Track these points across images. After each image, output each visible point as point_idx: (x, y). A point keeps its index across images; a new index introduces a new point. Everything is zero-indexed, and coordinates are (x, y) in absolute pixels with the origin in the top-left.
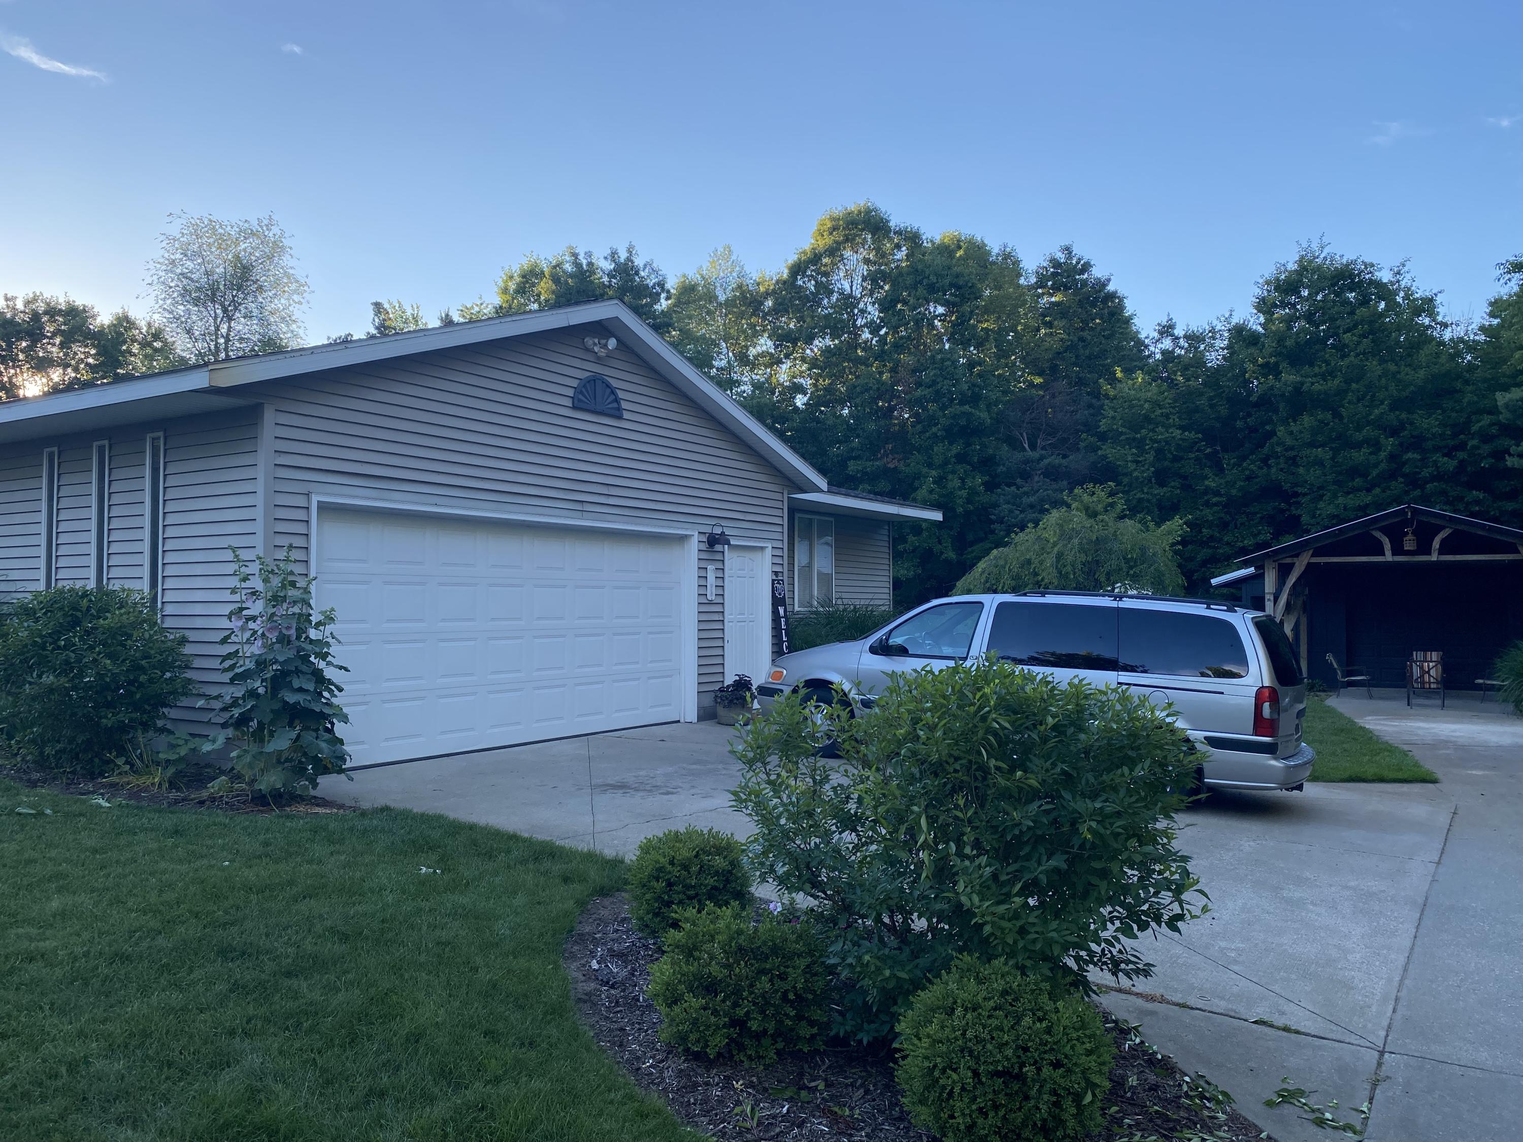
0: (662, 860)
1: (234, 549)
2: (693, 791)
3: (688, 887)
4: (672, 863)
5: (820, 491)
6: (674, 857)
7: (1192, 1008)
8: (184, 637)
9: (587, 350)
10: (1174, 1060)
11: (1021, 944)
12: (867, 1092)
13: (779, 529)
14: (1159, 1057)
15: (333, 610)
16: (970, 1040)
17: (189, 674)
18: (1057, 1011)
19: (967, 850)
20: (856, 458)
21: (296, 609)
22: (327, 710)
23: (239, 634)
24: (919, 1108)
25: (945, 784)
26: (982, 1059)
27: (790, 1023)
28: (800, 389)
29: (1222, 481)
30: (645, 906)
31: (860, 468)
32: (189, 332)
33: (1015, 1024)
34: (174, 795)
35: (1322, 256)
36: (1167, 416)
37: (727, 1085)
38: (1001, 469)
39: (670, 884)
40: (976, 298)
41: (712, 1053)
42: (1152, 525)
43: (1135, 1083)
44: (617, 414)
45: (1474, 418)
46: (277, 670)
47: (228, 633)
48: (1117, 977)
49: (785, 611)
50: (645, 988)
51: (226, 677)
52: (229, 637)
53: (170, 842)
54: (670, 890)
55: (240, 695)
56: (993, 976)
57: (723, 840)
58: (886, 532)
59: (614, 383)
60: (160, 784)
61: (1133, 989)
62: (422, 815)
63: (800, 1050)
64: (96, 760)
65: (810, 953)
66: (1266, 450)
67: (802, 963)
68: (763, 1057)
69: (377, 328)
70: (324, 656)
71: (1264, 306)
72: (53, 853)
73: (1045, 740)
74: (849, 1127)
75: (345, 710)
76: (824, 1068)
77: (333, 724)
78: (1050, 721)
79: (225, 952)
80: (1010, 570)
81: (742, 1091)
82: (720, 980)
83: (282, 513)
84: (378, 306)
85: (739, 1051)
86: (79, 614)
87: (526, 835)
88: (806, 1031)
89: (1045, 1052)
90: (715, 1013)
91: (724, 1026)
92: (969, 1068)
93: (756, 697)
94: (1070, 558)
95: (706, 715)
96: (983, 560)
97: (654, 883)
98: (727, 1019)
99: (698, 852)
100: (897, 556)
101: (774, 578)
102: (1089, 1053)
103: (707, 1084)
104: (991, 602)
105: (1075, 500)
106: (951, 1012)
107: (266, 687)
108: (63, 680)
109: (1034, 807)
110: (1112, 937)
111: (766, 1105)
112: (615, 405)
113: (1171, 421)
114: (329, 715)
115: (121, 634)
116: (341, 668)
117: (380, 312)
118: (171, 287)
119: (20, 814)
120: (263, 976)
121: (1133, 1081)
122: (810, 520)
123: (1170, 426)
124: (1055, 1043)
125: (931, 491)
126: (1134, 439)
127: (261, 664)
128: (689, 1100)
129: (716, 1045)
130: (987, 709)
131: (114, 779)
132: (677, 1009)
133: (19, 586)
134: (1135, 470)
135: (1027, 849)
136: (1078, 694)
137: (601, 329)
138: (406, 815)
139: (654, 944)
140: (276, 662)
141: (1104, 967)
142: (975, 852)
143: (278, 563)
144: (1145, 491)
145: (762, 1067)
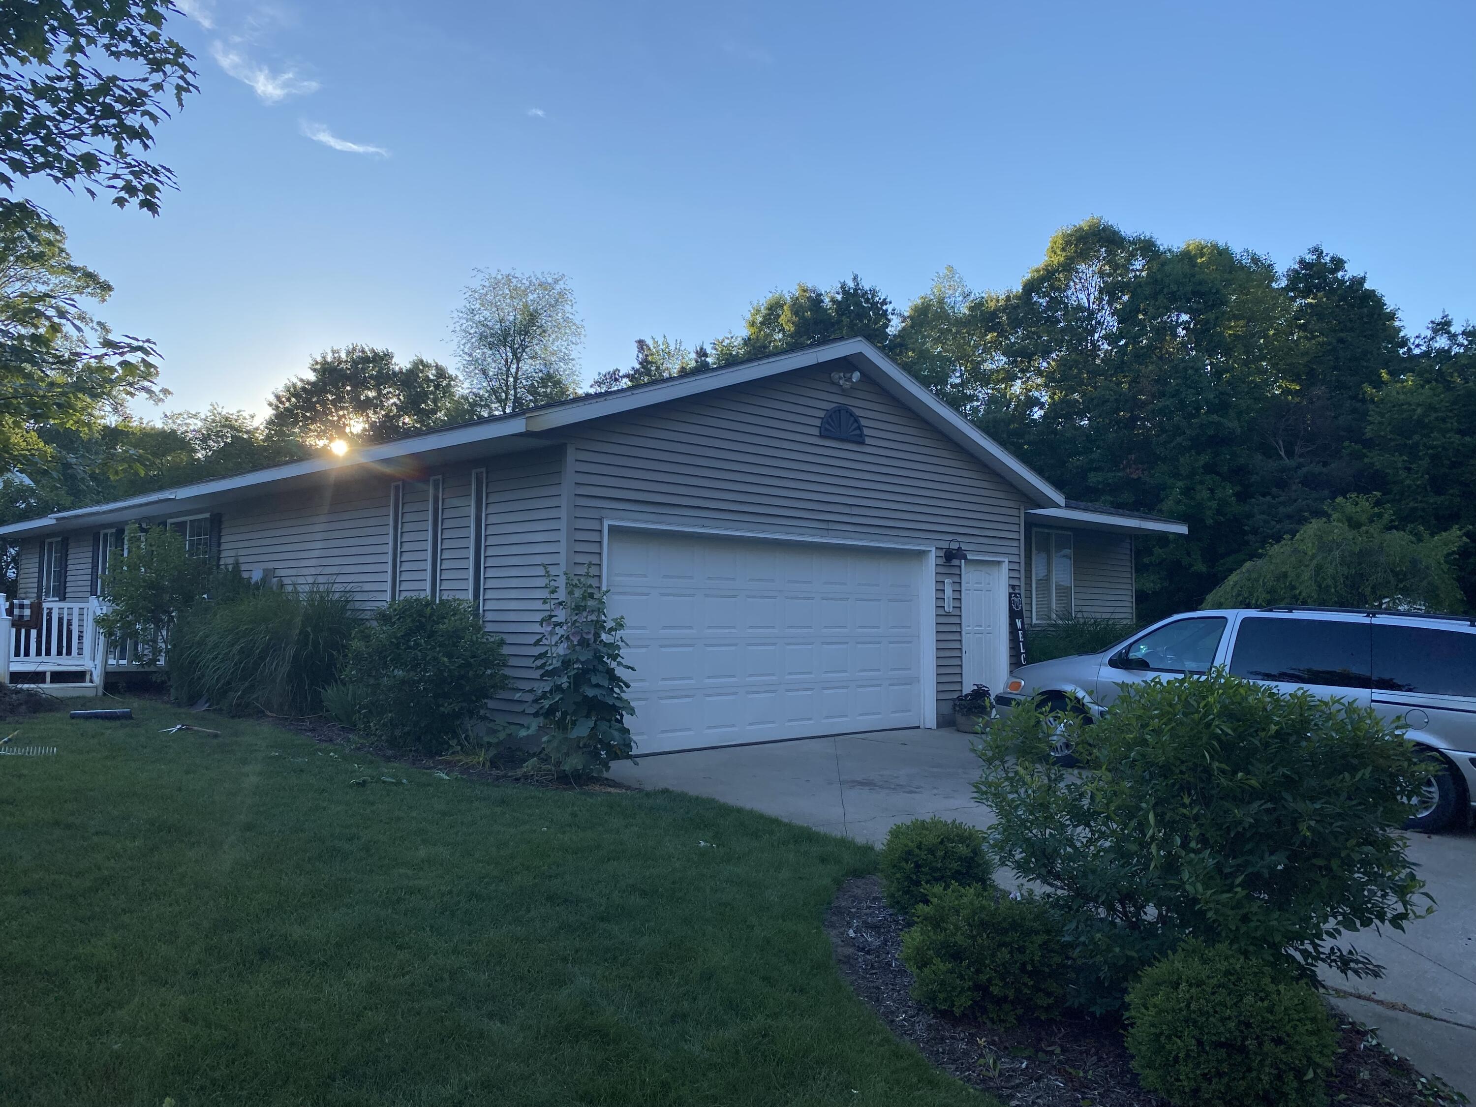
0: (910, 844)
1: (545, 566)
2: (935, 791)
3: (934, 869)
4: (919, 847)
5: (1058, 506)
6: (921, 843)
7: (1435, 1019)
8: (502, 640)
9: (833, 383)
10: (1411, 1063)
11: (1243, 929)
12: (1100, 1059)
13: (1016, 544)
14: (1396, 1058)
15: (622, 617)
16: (1194, 1012)
17: (507, 671)
18: (1279, 992)
19: (1193, 845)
20: (1096, 470)
21: (593, 617)
22: (618, 704)
23: (549, 637)
24: (1147, 1071)
25: (1173, 785)
26: (1206, 1030)
27: (1028, 992)
28: (1036, 402)
30: (895, 884)
31: (1100, 479)
32: (484, 372)
33: (1237, 1002)
34: (494, 772)
36: (1444, 420)
37: (971, 1041)
38: (1254, 478)
39: (918, 866)
40: (1222, 304)
41: (957, 1012)
42: (1426, 535)
43: (1366, 1078)
44: (860, 440)
46: (578, 668)
47: (539, 637)
48: (1346, 974)
49: (1023, 623)
50: (896, 956)
51: (537, 674)
52: (540, 640)
53: (498, 810)
54: (918, 871)
55: (548, 689)
56: (1217, 958)
57: (965, 830)
58: (1128, 546)
59: (858, 412)
60: (484, 763)
61: (1373, 996)
62: (697, 798)
63: (1038, 1018)
64: (434, 742)
65: (1048, 932)
67: (1040, 939)
68: (1004, 1021)
69: (641, 363)
70: (614, 657)
72: (414, 814)
73: (1267, 745)
74: (1084, 1086)
75: (633, 704)
76: (1061, 1035)
77: (622, 716)
78: (1273, 728)
79: (551, 898)
80: (1264, 584)
81: (985, 1047)
82: (965, 948)
83: (580, 536)
84: (641, 344)
85: (982, 1014)
86: (423, 620)
87: (786, 820)
88: (1042, 1001)
89: (1267, 1029)
90: (961, 977)
91: (969, 989)
92: (1193, 1037)
93: (994, 707)
94: (1331, 571)
95: (945, 722)
96: (1235, 573)
97: (903, 864)
98: (971, 983)
99: (942, 839)
100: (1140, 569)
101: (1011, 591)
102: (1311, 1033)
103: (953, 1038)
104: (1235, 617)
105: (1334, 509)
106: (1176, 986)
107: (570, 683)
108: (412, 673)
109: (1255, 805)
110: (1334, 929)
111: (1007, 1060)
112: (858, 432)
113: (1449, 425)
114: (620, 708)
115: (456, 635)
116: (629, 667)
117: (642, 349)
118: (470, 334)
119: (384, 782)
120: (583, 919)
121: (1365, 1075)
122: (1048, 534)
123: (1447, 431)
124: (1276, 1021)
125: (1179, 502)
126: (1405, 445)
127: (566, 663)
128: (938, 1050)
129: (961, 1005)
130: (1212, 717)
131: (449, 758)
132: (926, 971)
133: (370, 596)
134: (1407, 477)
135: (1248, 847)
136: (1302, 704)
137: (847, 364)
138: (682, 798)
139: (903, 920)
140: (578, 661)
141: (1333, 964)
142: (1199, 846)
143: (579, 577)
144: (1420, 499)
145: (1003, 1030)
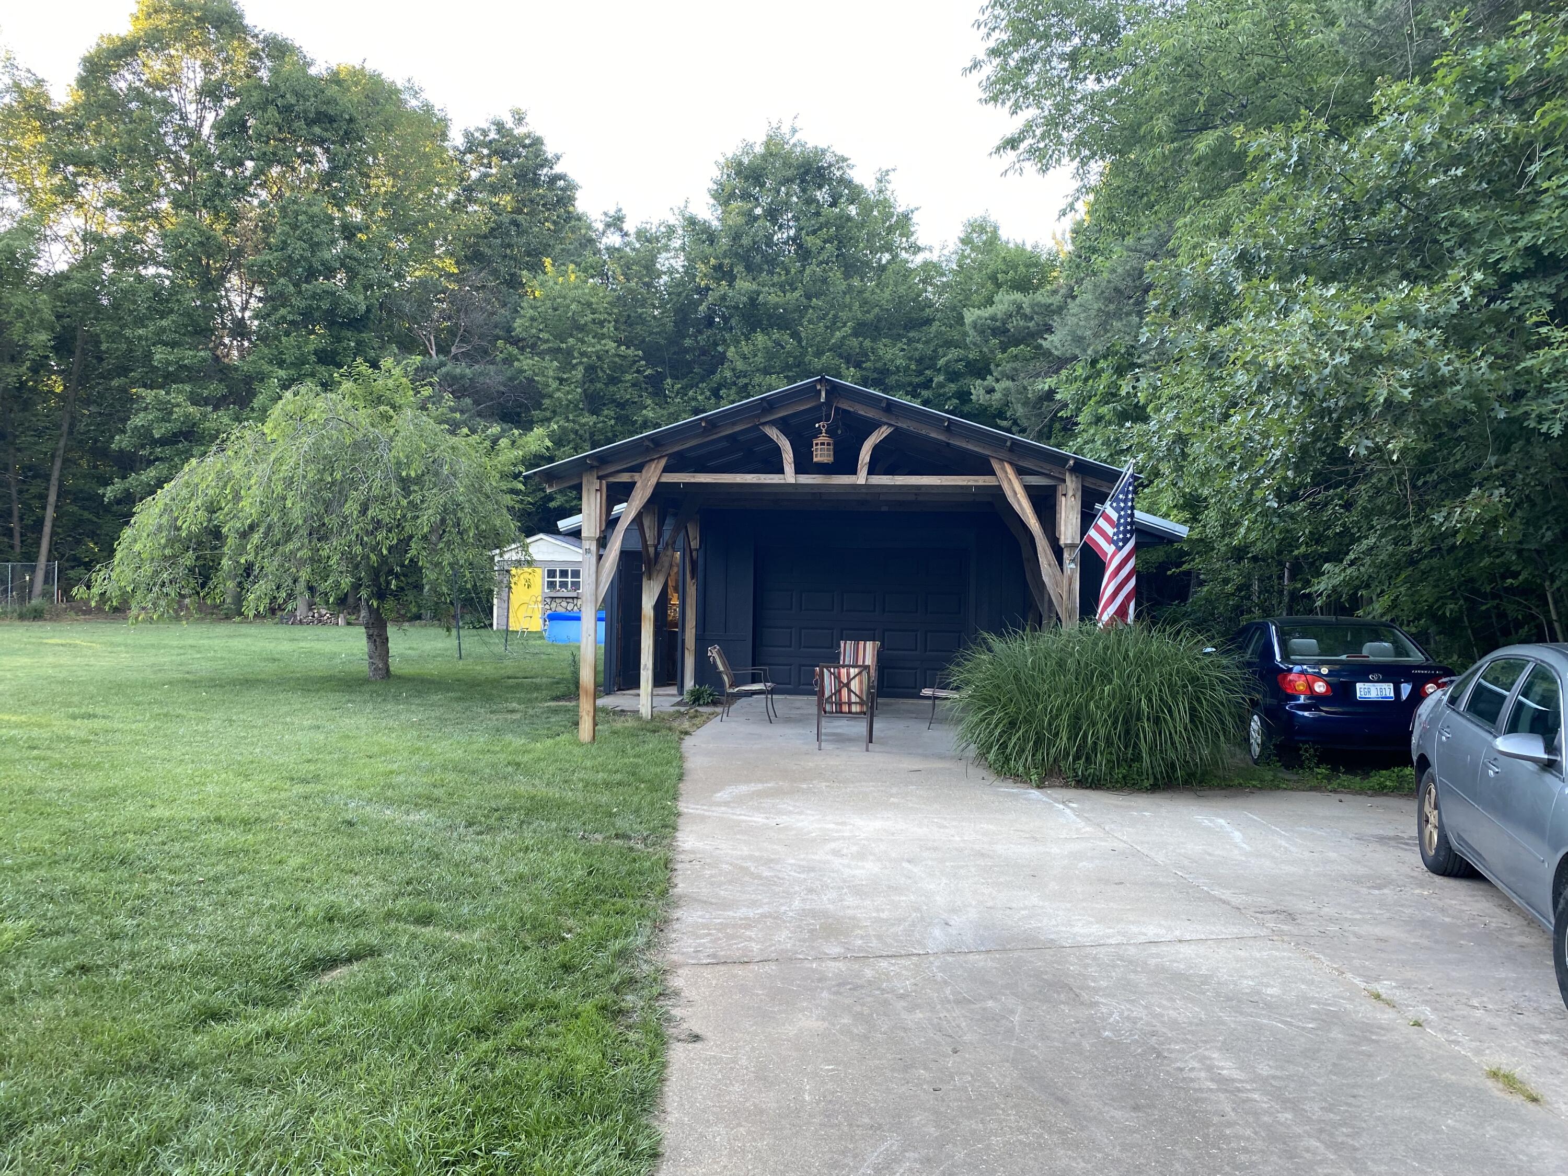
29: (665, 412)
35: (791, 142)
36: (601, 323)
45: (940, 350)
66: (717, 377)
71: (723, 196)
113: (605, 330)
123: (603, 336)
126: (559, 350)
134: (558, 390)
